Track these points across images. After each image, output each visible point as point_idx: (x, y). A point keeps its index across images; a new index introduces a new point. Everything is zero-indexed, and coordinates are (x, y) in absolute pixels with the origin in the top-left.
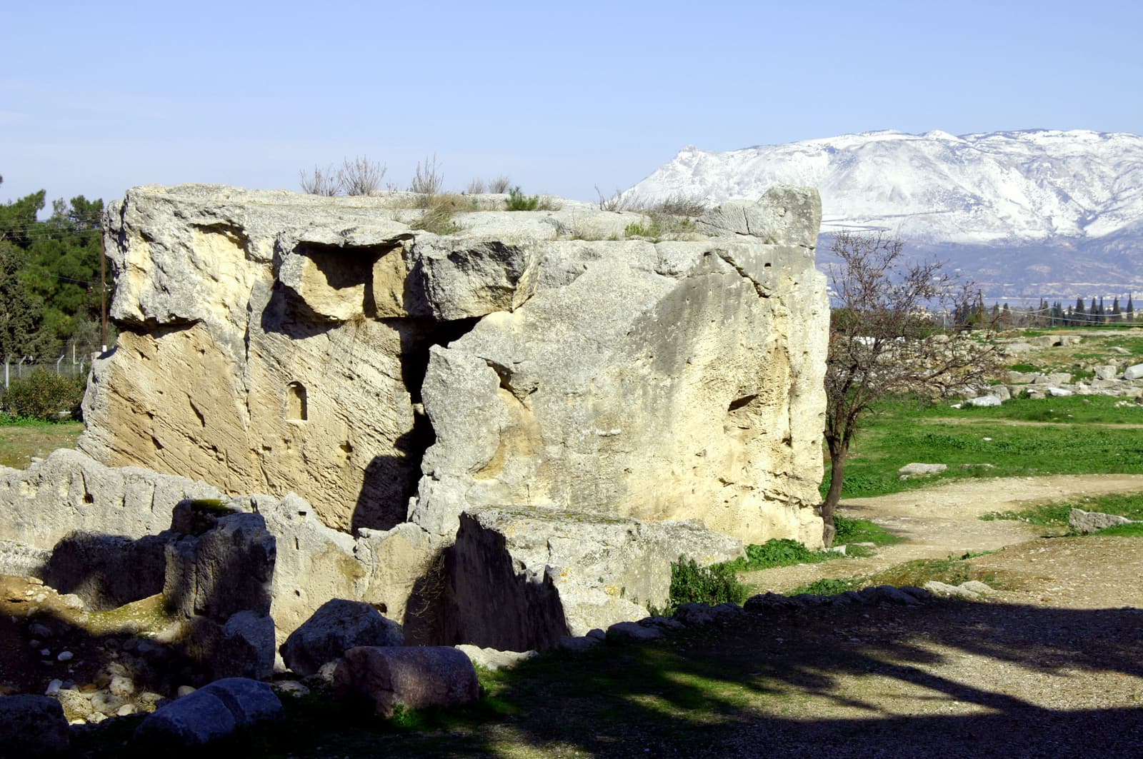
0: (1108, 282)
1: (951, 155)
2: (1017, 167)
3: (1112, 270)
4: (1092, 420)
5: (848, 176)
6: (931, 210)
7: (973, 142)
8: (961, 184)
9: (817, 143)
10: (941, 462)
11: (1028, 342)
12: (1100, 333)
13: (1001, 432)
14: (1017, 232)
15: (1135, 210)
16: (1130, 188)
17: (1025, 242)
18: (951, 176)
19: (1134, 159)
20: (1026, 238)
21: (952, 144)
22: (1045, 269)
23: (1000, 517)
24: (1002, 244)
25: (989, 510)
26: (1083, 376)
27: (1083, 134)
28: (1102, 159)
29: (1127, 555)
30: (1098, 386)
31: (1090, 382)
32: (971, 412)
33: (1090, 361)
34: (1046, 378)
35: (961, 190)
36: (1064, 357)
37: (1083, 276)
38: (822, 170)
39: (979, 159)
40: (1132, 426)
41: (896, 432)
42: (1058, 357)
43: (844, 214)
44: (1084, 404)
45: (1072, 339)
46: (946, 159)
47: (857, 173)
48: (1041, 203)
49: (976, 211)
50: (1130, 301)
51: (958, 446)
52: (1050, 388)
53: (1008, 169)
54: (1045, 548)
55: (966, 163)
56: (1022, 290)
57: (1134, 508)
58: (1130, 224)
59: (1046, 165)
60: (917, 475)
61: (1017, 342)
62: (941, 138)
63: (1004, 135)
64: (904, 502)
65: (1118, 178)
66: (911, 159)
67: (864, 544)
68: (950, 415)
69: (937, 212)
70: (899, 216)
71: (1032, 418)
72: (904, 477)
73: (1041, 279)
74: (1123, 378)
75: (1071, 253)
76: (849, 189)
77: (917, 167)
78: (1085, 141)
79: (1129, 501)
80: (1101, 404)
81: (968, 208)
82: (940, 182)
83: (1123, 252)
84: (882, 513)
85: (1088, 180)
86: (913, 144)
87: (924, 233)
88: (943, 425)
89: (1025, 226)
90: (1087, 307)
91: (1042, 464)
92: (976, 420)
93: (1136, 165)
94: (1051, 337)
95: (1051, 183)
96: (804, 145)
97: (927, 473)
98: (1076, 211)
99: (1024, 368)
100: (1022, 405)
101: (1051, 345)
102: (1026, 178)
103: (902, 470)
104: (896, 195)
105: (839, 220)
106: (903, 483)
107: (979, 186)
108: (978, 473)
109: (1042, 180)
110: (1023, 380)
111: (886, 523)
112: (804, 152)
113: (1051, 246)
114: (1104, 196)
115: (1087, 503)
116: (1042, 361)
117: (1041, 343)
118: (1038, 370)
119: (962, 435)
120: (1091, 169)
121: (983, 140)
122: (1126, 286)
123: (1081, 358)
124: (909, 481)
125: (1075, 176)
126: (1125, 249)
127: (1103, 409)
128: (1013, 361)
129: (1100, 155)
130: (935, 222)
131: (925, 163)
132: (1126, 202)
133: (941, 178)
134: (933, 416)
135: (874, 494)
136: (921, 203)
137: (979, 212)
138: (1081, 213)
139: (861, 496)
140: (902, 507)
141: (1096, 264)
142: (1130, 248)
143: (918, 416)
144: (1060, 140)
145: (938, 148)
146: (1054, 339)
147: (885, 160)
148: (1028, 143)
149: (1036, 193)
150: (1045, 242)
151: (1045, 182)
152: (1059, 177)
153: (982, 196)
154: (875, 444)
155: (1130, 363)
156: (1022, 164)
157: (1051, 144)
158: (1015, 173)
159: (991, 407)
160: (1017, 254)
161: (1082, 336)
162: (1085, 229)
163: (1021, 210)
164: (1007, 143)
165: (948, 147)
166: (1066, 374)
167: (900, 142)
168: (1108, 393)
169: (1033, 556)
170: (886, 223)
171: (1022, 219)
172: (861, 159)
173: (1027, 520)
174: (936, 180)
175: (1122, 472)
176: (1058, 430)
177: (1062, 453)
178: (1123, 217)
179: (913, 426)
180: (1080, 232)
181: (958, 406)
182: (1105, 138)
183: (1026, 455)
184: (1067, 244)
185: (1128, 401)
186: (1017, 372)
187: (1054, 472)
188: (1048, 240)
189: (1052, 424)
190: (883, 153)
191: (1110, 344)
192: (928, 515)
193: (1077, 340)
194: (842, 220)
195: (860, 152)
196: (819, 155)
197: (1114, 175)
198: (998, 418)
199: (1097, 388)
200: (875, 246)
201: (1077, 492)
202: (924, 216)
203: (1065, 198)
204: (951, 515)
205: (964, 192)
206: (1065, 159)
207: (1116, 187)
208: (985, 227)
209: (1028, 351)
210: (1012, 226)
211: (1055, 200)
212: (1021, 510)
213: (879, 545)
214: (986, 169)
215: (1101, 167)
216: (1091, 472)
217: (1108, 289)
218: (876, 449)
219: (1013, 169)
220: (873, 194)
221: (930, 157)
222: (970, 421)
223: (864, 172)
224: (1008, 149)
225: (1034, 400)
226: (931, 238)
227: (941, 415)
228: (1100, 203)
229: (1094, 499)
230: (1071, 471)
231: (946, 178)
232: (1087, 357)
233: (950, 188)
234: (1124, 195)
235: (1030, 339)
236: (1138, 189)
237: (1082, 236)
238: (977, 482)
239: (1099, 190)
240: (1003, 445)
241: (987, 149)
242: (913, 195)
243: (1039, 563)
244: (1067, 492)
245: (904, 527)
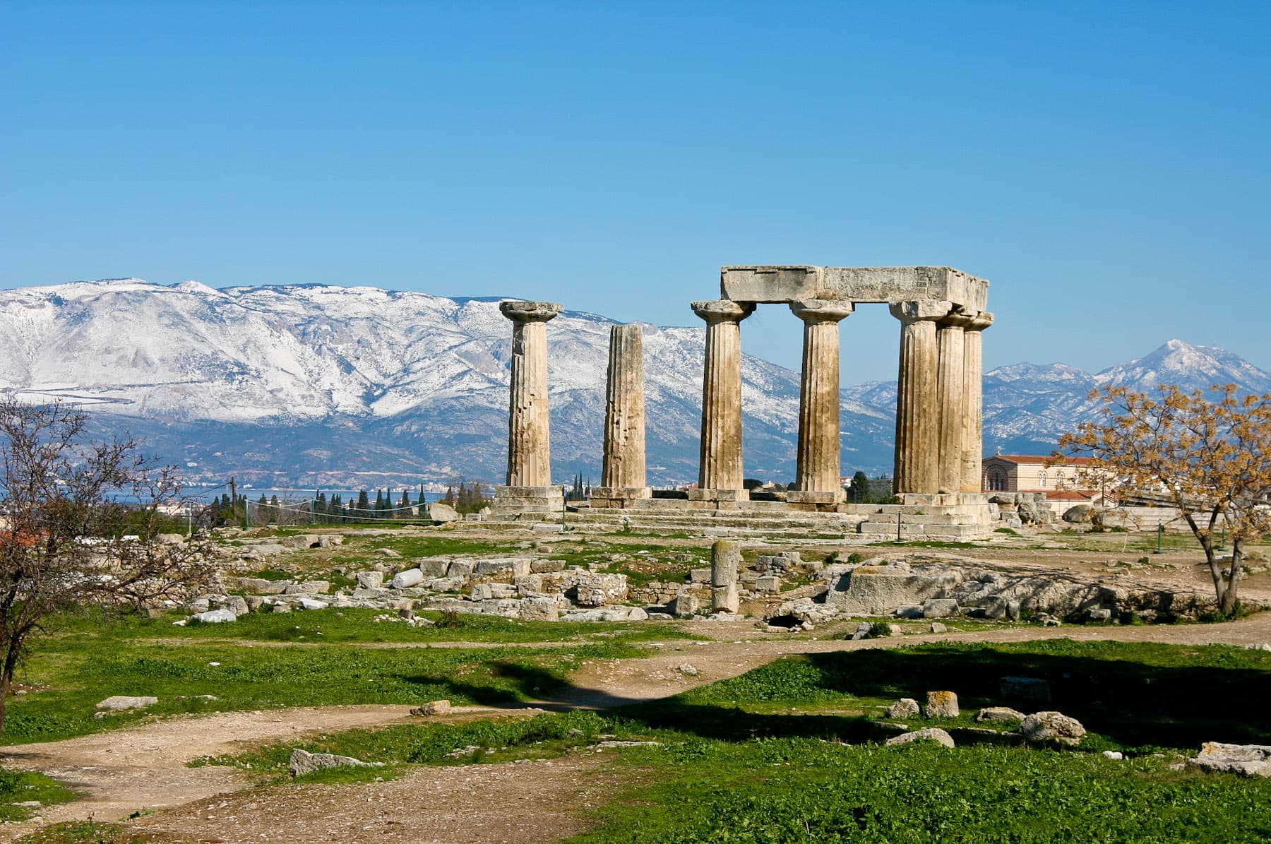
0: (399, 471)
1: (209, 312)
2: (290, 330)
3: (404, 458)
4: (346, 639)
5: (79, 334)
6: (185, 379)
7: (236, 297)
8: (221, 348)
9: (37, 291)
10: (151, 694)
11: (279, 543)
12: (367, 531)
13: (232, 655)
14: (290, 408)
15: (430, 385)
16: (424, 358)
17: (300, 420)
18: (209, 338)
19: (428, 324)
20: (302, 416)
21: (210, 299)
22: (323, 454)
23: (213, 762)
24: (272, 422)
25: (200, 755)
26: (344, 584)
27: (369, 292)
28: (391, 322)
29: (323, 808)
30: (360, 597)
31: (352, 592)
32: (197, 631)
33: (353, 565)
34: (300, 587)
35: (221, 355)
36: (322, 561)
37: (370, 463)
38: (45, 326)
39: (244, 318)
40: (393, 645)
41: (99, 656)
42: (315, 561)
43: (73, 382)
44: (337, 617)
45: (332, 539)
46: (203, 317)
47: (91, 330)
48: (319, 374)
49: (241, 382)
50: (422, 493)
51: (176, 673)
52: (302, 600)
53: (280, 331)
54: (228, 801)
55: (228, 322)
56: (296, 479)
57: (381, 747)
58: (425, 401)
59: (325, 327)
60: (117, 711)
61: (266, 543)
62: (196, 290)
63: (273, 290)
64: (93, 746)
65: (410, 346)
66: (160, 316)
67: (27, 803)
68: (172, 635)
69: (192, 382)
70: (144, 386)
71: (273, 636)
72: (100, 715)
73: (319, 467)
74: (391, 587)
75: (355, 435)
76: (81, 350)
77: (167, 326)
78: (371, 300)
79: (374, 738)
80: (358, 619)
81: (230, 377)
82: (196, 345)
83: (416, 435)
84: (61, 762)
85: (375, 346)
86: (162, 297)
87: (177, 407)
88: (161, 647)
89: (301, 402)
90: (372, 501)
91: (277, 693)
92: (203, 641)
93: (430, 331)
94: (307, 536)
95: (331, 350)
96: (23, 293)
97: (130, 708)
98: (361, 384)
99: (272, 574)
100: (262, 620)
101: (308, 546)
102: (301, 342)
103: (100, 705)
104: (140, 359)
105: (67, 389)
106: (98, 721)
107: (244, 351)
108: (195, 708)
109: (320, 346)
110: (272, 589)
111: (63, 775)
112: (22, 302)
113: (331, 426)
114: (394, 367)
115: (324, 741)
116: (295, 566)
117: (296, 544)
118: (290, 577)
119: (184, 659)
120: (378, 334)
121: (248, 295)
122: (420, 475)
123: (342, 562)
124: (106, 720)
125: (359, 342)
126: (418, 431)
127: (359, 625)
128: (260, 567)
129: (388, 318)
130: (190, 395)
131: (177, 320)
132: (419, 374)
133: (196, 340)
134: (149, 635)
135: (58, 738)
136: (172, 370)
137: (244, 383)
138: (366, 387)
139: (40, 740)
140: (89, 754)
141: (386, 449)
142: (424, 430)
143: (130, 636)
144: (341, 298)
145: (193, 303)
146: (312, 539)
147: (128, 315)
148: (303, 300)
149: (313, 361)
150: (325, 421)
151: (324, 348)
152: (341, 342)
153: (247, 363)
154: (70, 673)
155: (400, 568)
156: (296, 325)
157: (331, 303)
158: (288, 337)
159: (223, 624)
160: (290, 435)
161: (345, 536)
162: (372, 406)
163: (295, 381)
164: (278, 299)
165: (206, 302)
166: (323, 582)
167: (146, 294)
168: (371, 604)
169: (211, 812)
170: (129, 394)
171: (296, 393)
172: (96, 314)
173: (248, 766)
174: (191, 342)
175: (373, 702)
176: (302, 651)
177: (304, 680)
178: (415, 393)
179: (122, 648)
180: (366, 409)
181: (182, 623)
182: (394, 297)
183: (259, 683)
184: (351, 424)
185: (391, 615)
186: (264, 580)
187: (289, 704)
188: (328, 418)
189: (297, 644)
190: (122, 307)
191: (377, 545)
192: (121, 761)
193: (338, 540)
194: (72, 389)
195: (95, 305)
196: (42, 306)
197: (406, 342)
198: (231, 637)
199: (361, 599)
200: (51, 418)
201: (314, 728)
202: (175, 386)
203: (348, 368)
204: (151, 762)
205: (225, 358)
206: (348, 321)
207: (408, 357)
208: (251, 402)
209: (278, 553)
210: (285, 401)
211: (336, 370)
212: (241, 752)
213: (45, 805)
214: (253, 330)
215: (390, 332)
216: (335, 704)
217: (399, 479)
218: (69, 679)
219: (284, 331)
220: (113, 357)
221: (183, 314)
222: (196, 641)
223: (99, 330)
224: (279, 307)
225: (278, 615)
226: (185, 414)
227: (159, 634)
228: (389, 376)
229: (332, 736)
230: (313, 703)
231: (204, 340)
232: (349, 561)
233: (209, 353)
234: (417, 366)
235: (282, 539)
236: (433, 360)
237: (368, 414)
238: (191, 718)
239: (388, 359)
240: (235, 671)
241: (253, 306)
242: (162, 360)
243: (216, 821)
244: (300, 728)
245: (86, 779)
